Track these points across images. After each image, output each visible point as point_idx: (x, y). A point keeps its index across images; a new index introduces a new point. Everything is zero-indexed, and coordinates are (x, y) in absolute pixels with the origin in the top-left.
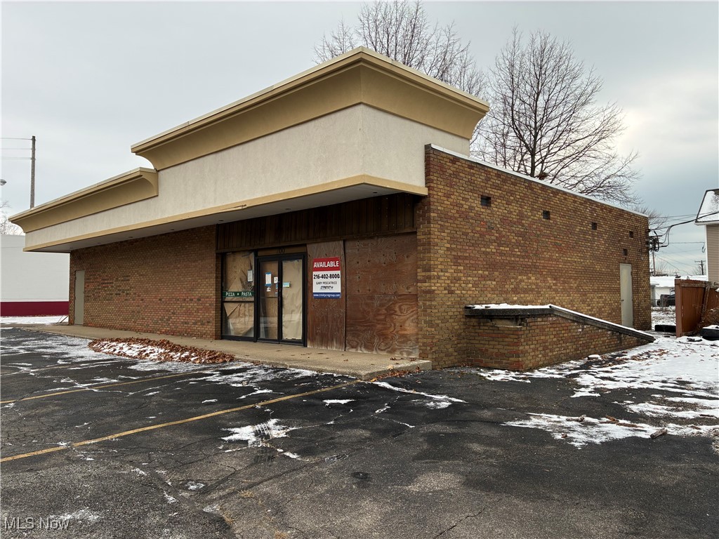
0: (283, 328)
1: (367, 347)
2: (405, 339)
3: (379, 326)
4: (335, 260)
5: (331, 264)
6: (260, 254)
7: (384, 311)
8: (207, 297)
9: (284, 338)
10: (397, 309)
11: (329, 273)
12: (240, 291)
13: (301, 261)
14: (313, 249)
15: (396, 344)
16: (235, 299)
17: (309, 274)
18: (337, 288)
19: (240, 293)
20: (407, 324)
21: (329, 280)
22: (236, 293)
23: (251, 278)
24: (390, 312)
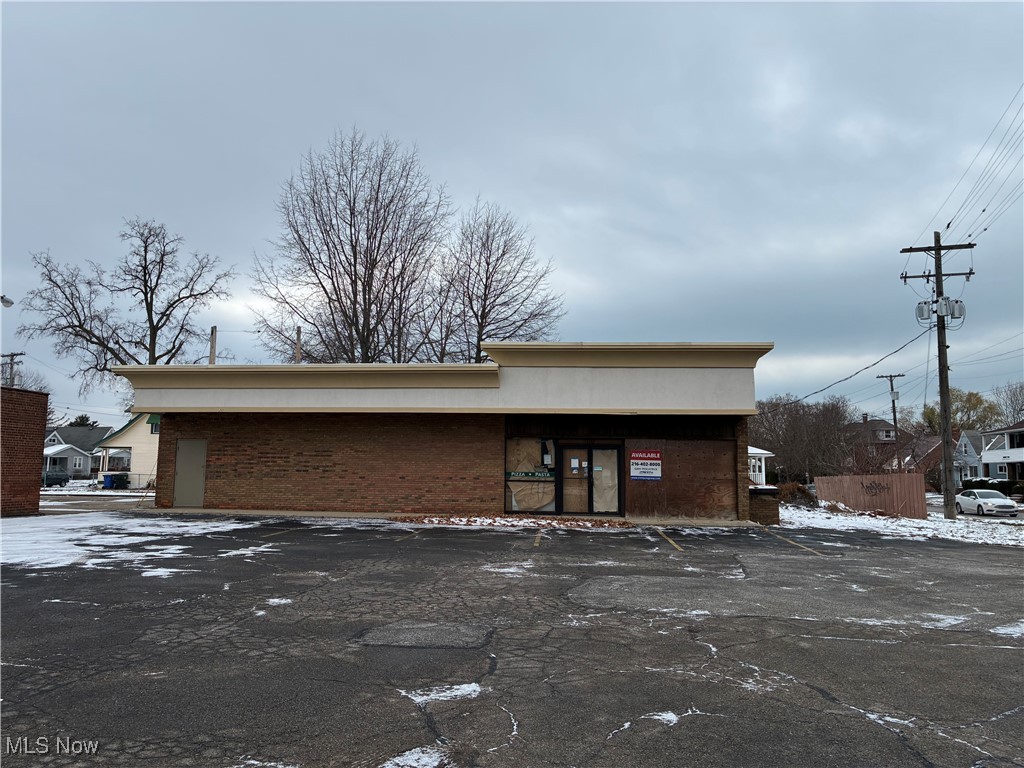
0: (594, 503)
1: (686, 515)
2: (723, 508)
3: (699, 500)
4: (656, 453)
5: (653, 455)
6: (560, 441)
7: (704, 490)
8: (492, 476)
9: (596, 510)
10: (715, 488)
11: (649, 462)
12: (533, 471)
13: (616, 451)
14: (629, 443)
15: (715, 512)
16: (526, 478)
17: (626, 462)
18: (657, 472)
19: (533, 474)
20: (724, 499)
21: (649, 467)
22: (527, 474)
23: (548, 460)
24: (709, 491)
